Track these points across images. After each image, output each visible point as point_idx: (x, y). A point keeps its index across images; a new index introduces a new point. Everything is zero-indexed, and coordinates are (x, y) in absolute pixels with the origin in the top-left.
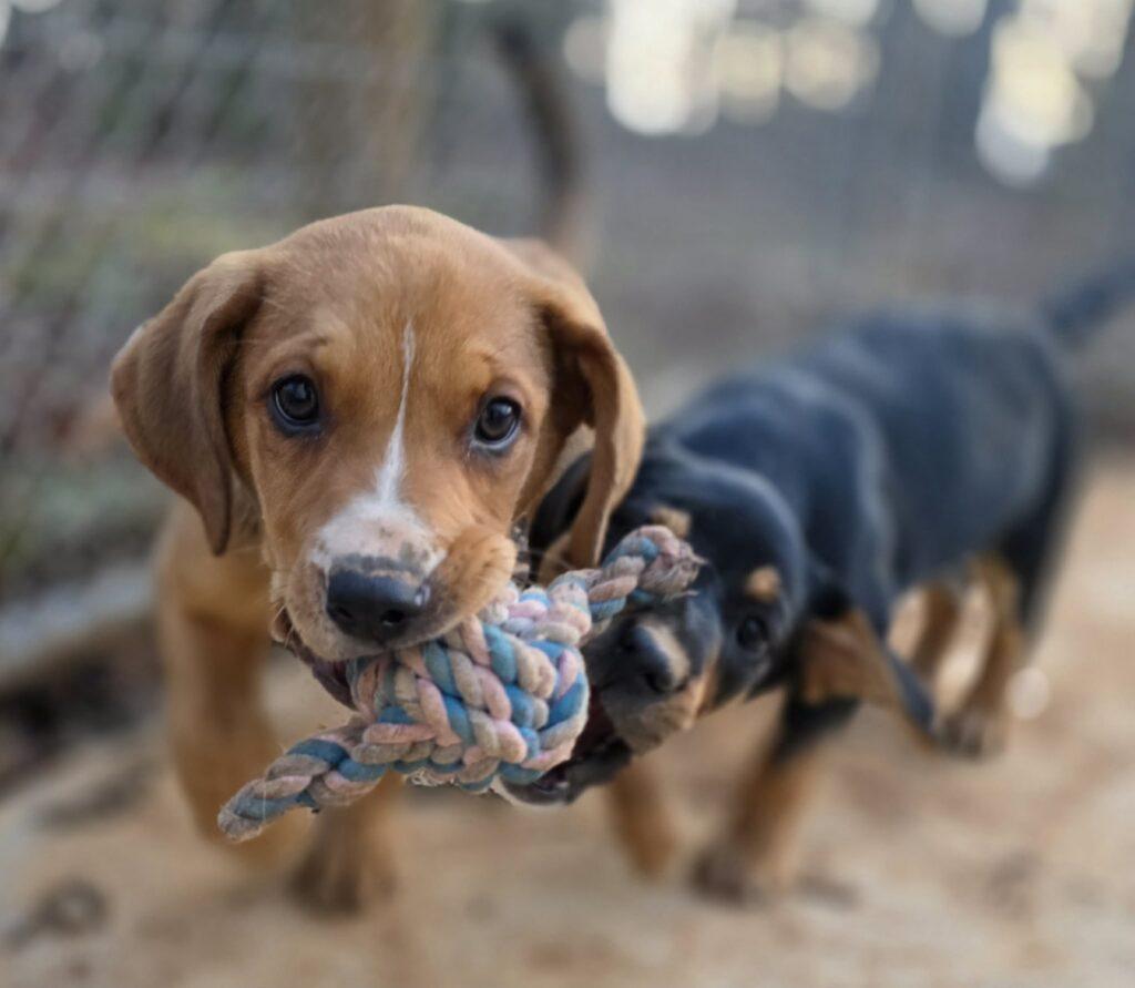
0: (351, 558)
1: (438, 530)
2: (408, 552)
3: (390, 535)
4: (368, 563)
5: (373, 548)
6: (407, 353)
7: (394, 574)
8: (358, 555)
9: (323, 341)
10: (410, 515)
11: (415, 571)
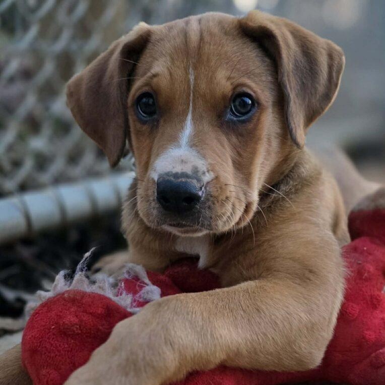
0: (168, 174)
1: (209, 160)
2: (196, 170)
3: (186, 162)
4: (176, 175)
5: (178, 169)
6: (191, 80)
7: (189, 180)
8: (172, 172)
9: (155, 76)
10: (194, 153)
11: (199, 180)
